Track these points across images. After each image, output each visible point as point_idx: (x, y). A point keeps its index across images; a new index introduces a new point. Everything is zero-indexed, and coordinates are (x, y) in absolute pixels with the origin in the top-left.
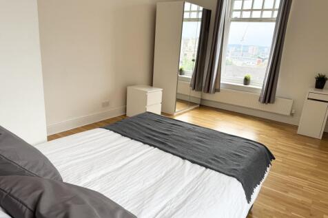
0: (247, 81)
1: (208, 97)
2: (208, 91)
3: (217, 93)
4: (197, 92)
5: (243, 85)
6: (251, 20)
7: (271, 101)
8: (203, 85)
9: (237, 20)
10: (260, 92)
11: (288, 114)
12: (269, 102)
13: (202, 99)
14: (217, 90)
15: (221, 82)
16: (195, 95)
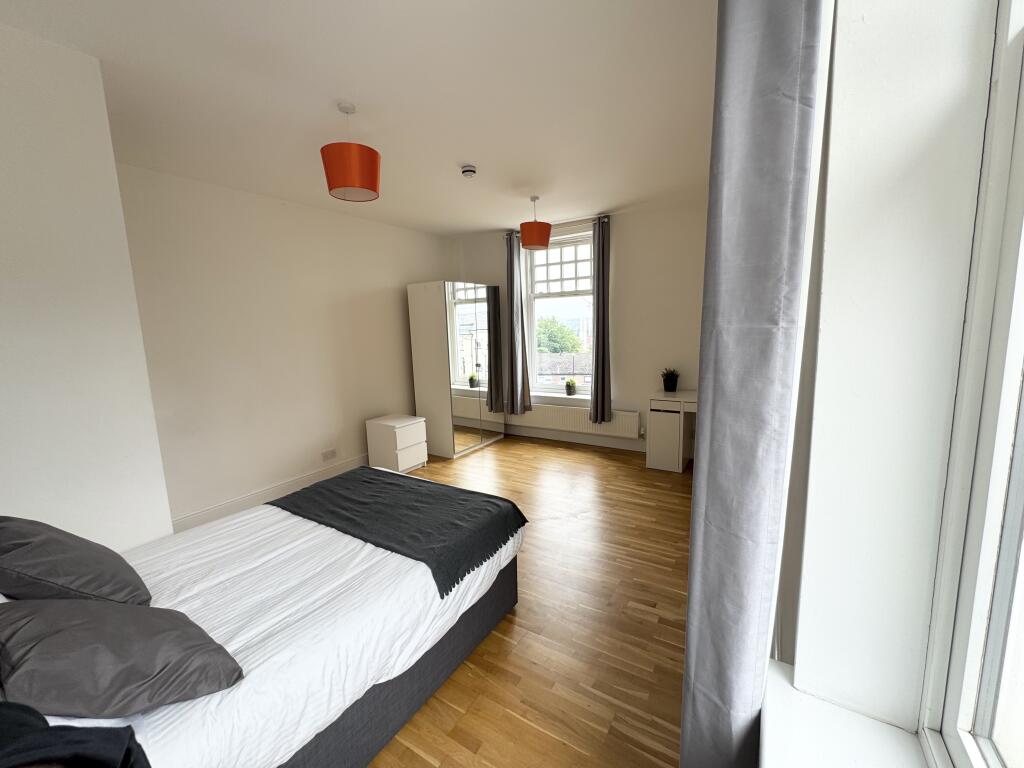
0: (570, 389)
1: (515, 420)
2: (513, 411)
3: (528, 413)
4: (498, 414)
5: (565, 396)
6: (562, 294)
7: (606, 417)
8: (505, 402)
9: (543, 296)
10: (590, 404)
11: (636, 436)
12: (603, 419)
13: (506, 425)
14: (527, 408)
15: (532, 394)
16: (495, 419)
